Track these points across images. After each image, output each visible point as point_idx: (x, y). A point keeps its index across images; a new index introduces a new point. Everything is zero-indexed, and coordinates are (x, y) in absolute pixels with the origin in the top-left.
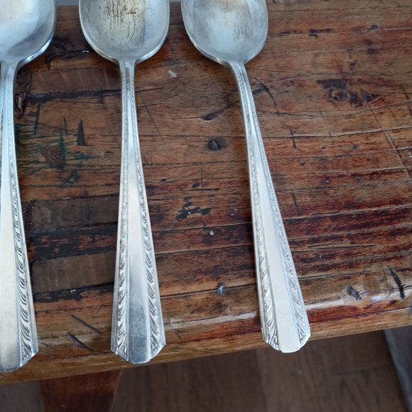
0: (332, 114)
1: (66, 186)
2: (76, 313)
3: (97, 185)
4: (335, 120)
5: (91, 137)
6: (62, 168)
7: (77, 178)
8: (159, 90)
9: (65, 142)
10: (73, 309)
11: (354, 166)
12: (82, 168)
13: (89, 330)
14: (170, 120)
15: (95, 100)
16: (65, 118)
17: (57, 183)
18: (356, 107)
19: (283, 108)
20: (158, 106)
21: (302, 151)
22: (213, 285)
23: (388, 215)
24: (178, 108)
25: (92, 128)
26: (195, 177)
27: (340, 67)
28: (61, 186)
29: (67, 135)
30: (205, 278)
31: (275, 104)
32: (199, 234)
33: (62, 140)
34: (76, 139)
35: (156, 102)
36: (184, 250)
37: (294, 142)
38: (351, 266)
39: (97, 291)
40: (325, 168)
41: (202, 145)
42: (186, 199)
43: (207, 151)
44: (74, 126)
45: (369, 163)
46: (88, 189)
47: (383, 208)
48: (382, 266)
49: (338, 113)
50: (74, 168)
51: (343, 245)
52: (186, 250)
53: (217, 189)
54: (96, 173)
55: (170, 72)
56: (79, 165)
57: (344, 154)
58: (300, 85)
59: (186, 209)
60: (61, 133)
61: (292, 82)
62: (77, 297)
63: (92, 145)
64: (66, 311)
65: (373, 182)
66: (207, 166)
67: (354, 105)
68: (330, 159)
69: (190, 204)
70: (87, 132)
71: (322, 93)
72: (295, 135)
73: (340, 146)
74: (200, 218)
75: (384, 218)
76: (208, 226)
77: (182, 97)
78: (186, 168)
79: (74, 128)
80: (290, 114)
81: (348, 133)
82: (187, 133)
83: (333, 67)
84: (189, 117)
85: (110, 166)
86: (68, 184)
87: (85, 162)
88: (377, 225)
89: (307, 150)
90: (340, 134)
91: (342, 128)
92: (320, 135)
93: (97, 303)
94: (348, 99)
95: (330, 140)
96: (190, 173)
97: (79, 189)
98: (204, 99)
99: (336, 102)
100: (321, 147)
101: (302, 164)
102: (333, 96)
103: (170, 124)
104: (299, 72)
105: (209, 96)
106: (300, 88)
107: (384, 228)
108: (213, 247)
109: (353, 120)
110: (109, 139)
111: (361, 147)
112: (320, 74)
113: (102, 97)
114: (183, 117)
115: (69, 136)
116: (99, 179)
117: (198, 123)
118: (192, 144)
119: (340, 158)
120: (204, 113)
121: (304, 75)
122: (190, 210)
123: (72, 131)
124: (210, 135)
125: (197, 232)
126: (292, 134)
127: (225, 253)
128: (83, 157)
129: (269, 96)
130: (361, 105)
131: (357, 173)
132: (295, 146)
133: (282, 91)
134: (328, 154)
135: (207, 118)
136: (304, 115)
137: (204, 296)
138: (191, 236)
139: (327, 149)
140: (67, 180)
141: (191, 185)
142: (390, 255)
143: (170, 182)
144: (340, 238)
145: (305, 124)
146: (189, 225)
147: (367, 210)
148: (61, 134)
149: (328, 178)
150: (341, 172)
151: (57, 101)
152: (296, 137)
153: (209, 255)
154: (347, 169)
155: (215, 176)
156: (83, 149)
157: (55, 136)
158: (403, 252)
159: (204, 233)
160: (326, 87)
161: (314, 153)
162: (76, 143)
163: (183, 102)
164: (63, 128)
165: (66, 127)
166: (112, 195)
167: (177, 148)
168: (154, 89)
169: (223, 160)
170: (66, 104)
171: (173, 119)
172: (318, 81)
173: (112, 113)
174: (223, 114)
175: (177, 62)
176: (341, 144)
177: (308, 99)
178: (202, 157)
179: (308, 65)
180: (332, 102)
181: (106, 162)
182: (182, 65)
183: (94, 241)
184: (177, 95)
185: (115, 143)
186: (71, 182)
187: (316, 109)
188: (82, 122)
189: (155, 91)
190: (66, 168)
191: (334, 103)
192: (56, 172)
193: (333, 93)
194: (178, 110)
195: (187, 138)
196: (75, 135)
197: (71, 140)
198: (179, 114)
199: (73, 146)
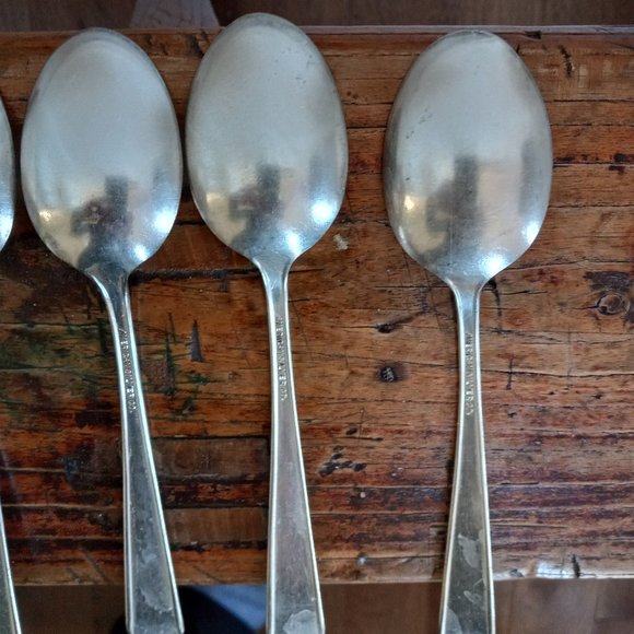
0: (585, 338)
1: (178, 421)
2: (198, 564)
3: (218, 422)
6: (172, 393)
7: (193, 409)
8: (315, 273)
9: (173, 354)
10: (196, 561)
11: (585, 423)
12: (198, 396)
14: (327, 329)
15: (215, 286)
16: (170, 314)
17: (166, 415)
18: (631, 328)
19: (511, 322)
20: (311, 303)
21: (517, 396)
22: (354, 554)
23: (602, 492)
24: (343, 309)
25: (211, 334)
26: (352, 420)
28: (174, 421)
29: (176, 343)
31: (500, 314)
32: (347, 495)
33: (169, 351)
34: (189, 351)
35: (309, 295)
36: (324, 512)
37: (510, 381)
38: (526, 547)
40: (541, 424)
41: (369, 372)
42: (335, 449)
44: (184, 330)
45: (609, 420)
46: (207, 425)
47: (599, 483)
48: (565, 551)
49: (598, 337)
50: (188, 395)
51: (526, 524)
52: (328, 512)
53: (379, 440)
54: (218, 404)
55: (337, 238)
56: (195, 392)
57: (579, 405)
58: (554, 281)
59: (335, 461)
60: (167, 340)
61: (541, 273)
63: (212, 362)
64: (187, 561)
65: (603, 448)
66: (373, 405)
68: (554, 411)
69: (339, 456)
70: (205, 340)
71: (586, 299)
72: (515, 370)
73: (577, 392)
74: (351, 475)
75: (595, 495)
76: (360, 486)
77: (351, 289)
78: (341, 406)
79: (186, 333)
80: (518, 334)
81: (599, 373)
82: (349, 353)
83: (623, 247)
84: (356, 325)
85: (236, 395)
86: (180, 417)
87: (202, 387)
88: (583, 503)
89: (525, 394)
90: (585, 373)
91: (592, 364)
92: (553, 372)
94: (623, 314)
95: (567, 382)
96: (345, 413)
97: (195, 424)
98: (386, 296)
99: (601, 316)
100: (549, 391)
101: (511, 415)
102: (601, 305)
103: (327, 336)
104: (559, 254)
105: (394, 291)
106: (551, 286)
107: (588, 508)
109: (615, 352)
110: (236, 353)
111: (609, 397)
112: (597, 260)
113: (226, 281)
114: (347, 324)
115: (180, 346)
116: (222, 413)
117: (369, 337)
118: (354, 369)
119: (569, 410)
120: (381, 321)
121: (567, 261)
122: (338, 465)
123: (183, 337)
124: (383, 358)
126: (511, 367)
127: (375, 520)
128: (198, 379)
129: (494, 297)
132: (508, 388)
133: (519, 289)
134: (555, 404)
135: (383, 329)
136: (541, 337)
138: (335, 495)
139: (557, 395)
140: (179, 412)
141: (344, 431)
142: (580, 540)
143: (317, 424)
144: (526, 516)
145: (535, 354)
146: (334, 482)
147: (576, 484)
148: (168, 342)
150: (562, 431)
151: (157, 284)
152: (515, 373)
156: (199, 367)
157: (160, 344)
158: (600, 539)
159: (353, 494)
160: (594, 287)
161: (535, 400)
162: (190, 357)
163: (351, 297)
164: (169, 331)
165: (173, 329)
166: (238, 437)
167: (333, 375)
168: (307, 271)
169: (396, 398)
170: (171, 289)
171: (332, 327)
172: (588, 273)
173: (241, 311)
174: (410, 324)
175: (351, 217)
176: (580, 390)
177: (558, 308)
178: (366, 391)
179: (582, 239)
180: (595, 316)
181: (231, 389)
182: (359, 226)
183: (216, 491)
184: (343, 285)
185: (245, 361)
186: (185, 415)
187: (563, 327)
188: (196, 322)
189: (309, 274)
190: (177, 394)
191: (597, 319)
192: (164, 399)
193: (603, 300)
194: (342, 312)
195: (349, 360)
196: (188, 344)
197: (182, 353)
198: (342, 320)
199: (185, 361)
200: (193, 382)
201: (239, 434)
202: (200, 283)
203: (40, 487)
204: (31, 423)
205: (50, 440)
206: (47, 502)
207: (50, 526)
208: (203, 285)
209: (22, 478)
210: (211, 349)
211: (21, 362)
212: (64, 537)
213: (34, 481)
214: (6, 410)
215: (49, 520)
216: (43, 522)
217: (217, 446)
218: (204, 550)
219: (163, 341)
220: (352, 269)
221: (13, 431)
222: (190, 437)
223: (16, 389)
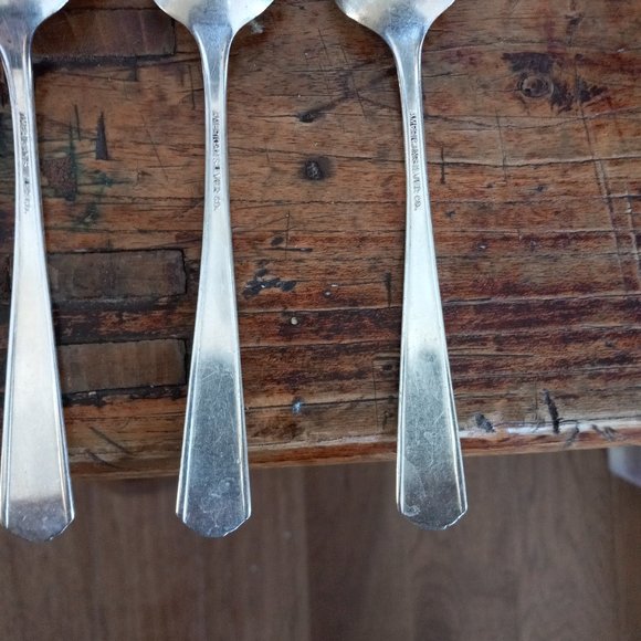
0: (514, 122)
1: (79, 231)
2: (96, 425)
3: (125, 232)
4: (519, 136)
5: (117, 144)
6: (74, 199)
7: (96, 216)
9: (77, 151)
10: (94, 419)
11: (531, 222)
12: (103, 200)
13: (114, 448)
14: (245, 120)
15: (125, 74)
16: (76, 107)
17: (66, 224)
18: (560, 112)
19: (437, 106)
21: (454, 191)
22: (287, 399)
23: (564, 309)
24: (260, 95)
25: (119, 128)
26: (276, 227)
27: (549, 26)
28: (72, 230)
29: (80, 139)
30: (278, 387)
31: (424, 98)
32: (276, 322)
33: (72, 147)
34: (93, 147)
36: (250, 345)
37: (443, 174)
38: (489, 384)
39: (126, 397)
40: (484, 224)
41: (292, 168)
42: (261, 263)
43: (300, 181)
44: (90, 124)
45: (556, 217)
46: (113, 237)
47: (560, 297)
48: (535, 388)
49: (528, 121)
50: (91, 199)
51: (485, 352)
52: (255, 345)
53: (310, 250)
54: (125, 209)
56: (99, 195)
57: (520, 199)
58: (472, 62)
59: (260, 279)
60: (71, 136)
61: (459, 54)
62: (98, 402)
63: (119, 160)
64: (83, 420)
65: (556, 253)
66: (298, 208)
67: (556, 108)
68: (495, 208)
69: (265, 272)
70: (111, 135)
71: (507, 81)
72: (447, 160)
73: (517, 184)
74: (279, 296)
75: (557, 313)
76: (290, 309)
77: (268, 75)
78: (265, 210)
79: (91, 127)
80: (446, 119)
81: (535, 161)
82: (270, 146)
83: (536, 27)
84: (276, 113)
85: (146, 198)
86: (82, 226)
87: (107, 190)
88: (545, 323)
89: (461, 189)
90: (522, 162)
91: (527, 150)
92: (488, 162)
93: (123, 414)
94: (549, 96)
95: (503, 173)
96: (269, 219)
97: (99, 236)
98: (305, 81)
99: (526, 99)
100: (486, 184)
101: (449, 215)
102: (525, 87)
103: (244, 127)
104: (474, 35)
105: (313, 75)
106: (471, 68)
107: (554, 330)
108: (293, 343)
109: (549, 137)
110: (145, 149)
111: (551, 189)
112: (511, 41)
113: (135, 68)
114: (267, 113)
115: (84, 142)
116: (129, 220)
117: (291, 127)
118: (277, 165)
119: (511, 207)
120: (302, 109)
121: (483, 42)
122: (264, 283)
123: (88, 131)
124: (309, 151)
125: (273, 318)
126: (442, 157)
127: (310, 353)
128: (105, 181)
130: (568, 109)
131: (532, 234)
132: (442, 181)
133: (440, 71)
134: (495, 199)
135: (306, 118)
136: (469, 122)
137: (273, 413)
138: (263, 322)
139: (495, 189)
140: (81, 220)
141: (269, 241)
142: (552, 373)
143: (238, 233)
144: (483, 341)
145: (467, 140)
146: (261, 306)
147: (534, 298)
148: (71, 138)
149: (484, 241)
150: (508, 231)
151: (64, 73)
152: (448, 164)
153: (287, 355)
154: (519, 226)
155: (309, 227)
156: (104, 166)
157: (62, 140)
158: (574, 370)
159: (283, 320)
160: (516, 68)
161: (472, 195)
162: (94, 155)
163: (268, 83)
164: (74, 125)
165: (78, 124)
166: (148, 250)
167: (253, 174)
169: (324, 199)
170: (78, 79)
171: (250, 117)
172: (505, 54)
173: (152, 101)
174: (333, 111)
176: (518, 181)
177: (482, 90)
178: (290, 191)
179: (495, 21)
180: (520, 98)
181: (140, 191)
182: (274, 9)
183: (122, 322)
184: (260, 70)
185: (155, 158)
186: (87, 224)
187: (491, 112)
188: (102, 116)
190: (79, 198)
191: (524, 102)
192: (65, 204)
193: (526, 81)
194: (260, 100)
195: (270, 154)
196: (93, 140)
197: (87, 149)
198: (260, 108)
199: (90, 160)
200: (97, 184)
201: (150, 245)
202: (109, 72)
208: (111, 74)
210: (119, 144)
217: (123, 261)
218: (105, 403)
219: (67, 136)
220: (268, 53)
222: (92, 251)
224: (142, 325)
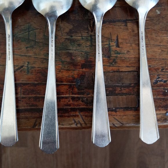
1: (111, 66)
2: (115, 117)
3: (123, 67)
6: (110, 58)
7: (116, 62)
8: (151, 21)
9: (111, 45)
10: (114, 115)
12: (117, 58)
13: (120, 123)
15: (123, 24)
16: (111, 33)
17: (108, 64)
20: (150, 29)
22: (164, 112)
24: (159, 31)
25: (122, 39)
26: (163, 66)
28: (110, 66)
29: (112, 42)
30: (162, 109)
32: (162, 91)
33: (109, 44)
34: (115, 44)
35: (149, 27)
36: (155, 97)
39: (123, 110)
42: (158, 75)
44: (114, 38)
46: (119, 68)
50: (114, 58)
54: (123, 61)
55: (157, 11)
56: (116, 57)
59: (158, 80)
63: (122, 48)
64: (111, 115)
69: (159, 78)
70: (120, 41)
74: (163, 84)
76: (165, 88)
77: (161, 25)
78: (159, 61)
82: (161, 44)
84: (163, 36)
85: (128, 58)
86: (112, 65)
87: (118, 56)
93: (122, 114)
96: (160, 63)
97: (116, 68)
103: (155, 39)
108: (166, 97)
110: (129, 45)
113: (126, 23)
114: (161, 36)
115: (113, 43)
116: (124, 64)
118: (163, 49)
122: (159, 81)
123: (114, 40)
125: (161, 90)
128: (118, 53)
137: (161, 116)
138: (158, 91)
140: (111, 63)
141: (160, 69)
143: (152, 67)
146: (158, 87)
148: (109, 42)
151: (108, 24)
153: (164, 100)
156: (118, 49)
157: (107, 42)
159: (163, 91)
162: (115, 46)
163: (161, 28)
164: (110, 38)
166: (129, 72)
167: (157, 51)
168: (149, 20)
170: (111, 25)
171: (156, 36)
173: (130, 32)
175: (160, 5)
178: (167, 56)
181: (127, 56)
182: (163, 7)
183: (121, 90)
184: (159, 24)
185: (131, 47)
186: (113, 64)
188: (117, 35)
189: (149, 21)
190: (111, 58)
192: (107, 59)
194: (159, 32)
195: (161, 47)
196: (115, 42)
197: (113, 45)
198: (159, 34)
199: (114, 47)
200: (116, 54)
201: (129, 70)
202: (119, 24)
203: (67, 90)
204: (67, 68)
205: (73, 73)
206: (69, 95)
207: (69, 103)
208: (120, 24)
209: (63, 86)
210: (122, 43)
211: (67, 48)
212: (73, 107)
213: (66, 87)
214: (61, 64)
215: (69, 101)
216: (67, 102)
217: (122, 74)
218: (117, 111)
220: (161, 19)
221: (62, 70)
222: (114, 72)
223: (65, 57)
224: (127, 91)
